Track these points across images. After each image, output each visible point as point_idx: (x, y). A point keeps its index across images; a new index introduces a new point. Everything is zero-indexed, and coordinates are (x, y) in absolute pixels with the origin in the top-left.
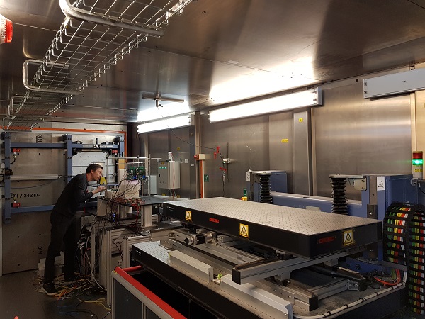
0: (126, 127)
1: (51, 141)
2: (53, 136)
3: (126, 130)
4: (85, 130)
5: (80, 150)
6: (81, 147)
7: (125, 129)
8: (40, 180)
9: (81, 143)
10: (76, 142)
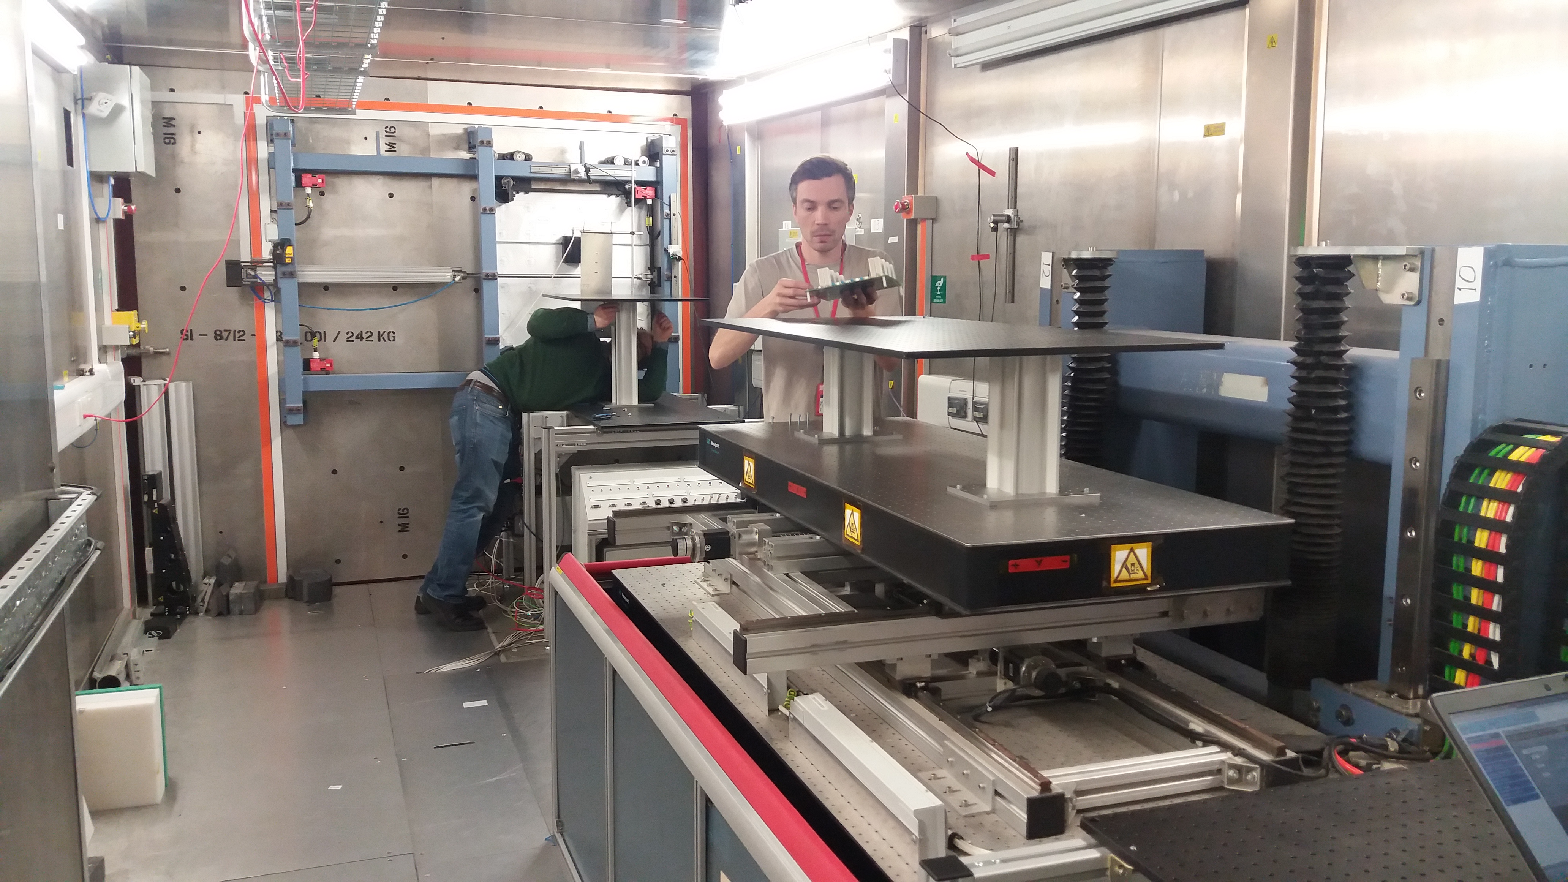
0: (688, 99)
1: (426, 150)
2: (434, 131)
3: (687, 114)
4: (541, 113)
5: (524, 184)
6: (525, 173)
7: (682, 106)
8: (395, 287)
9: (528, 158)
10: (510, 157)
